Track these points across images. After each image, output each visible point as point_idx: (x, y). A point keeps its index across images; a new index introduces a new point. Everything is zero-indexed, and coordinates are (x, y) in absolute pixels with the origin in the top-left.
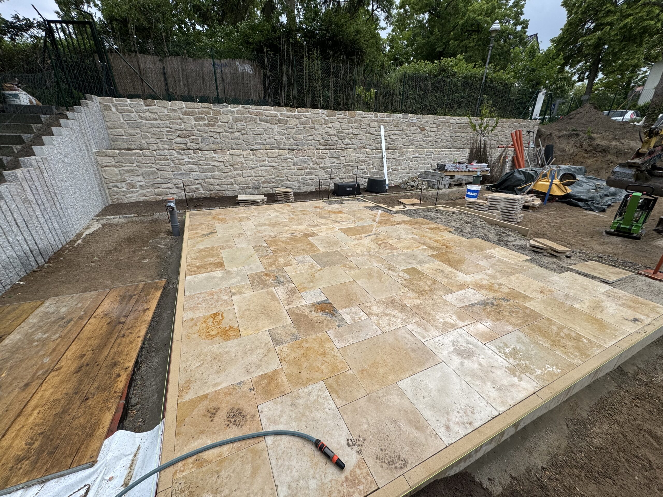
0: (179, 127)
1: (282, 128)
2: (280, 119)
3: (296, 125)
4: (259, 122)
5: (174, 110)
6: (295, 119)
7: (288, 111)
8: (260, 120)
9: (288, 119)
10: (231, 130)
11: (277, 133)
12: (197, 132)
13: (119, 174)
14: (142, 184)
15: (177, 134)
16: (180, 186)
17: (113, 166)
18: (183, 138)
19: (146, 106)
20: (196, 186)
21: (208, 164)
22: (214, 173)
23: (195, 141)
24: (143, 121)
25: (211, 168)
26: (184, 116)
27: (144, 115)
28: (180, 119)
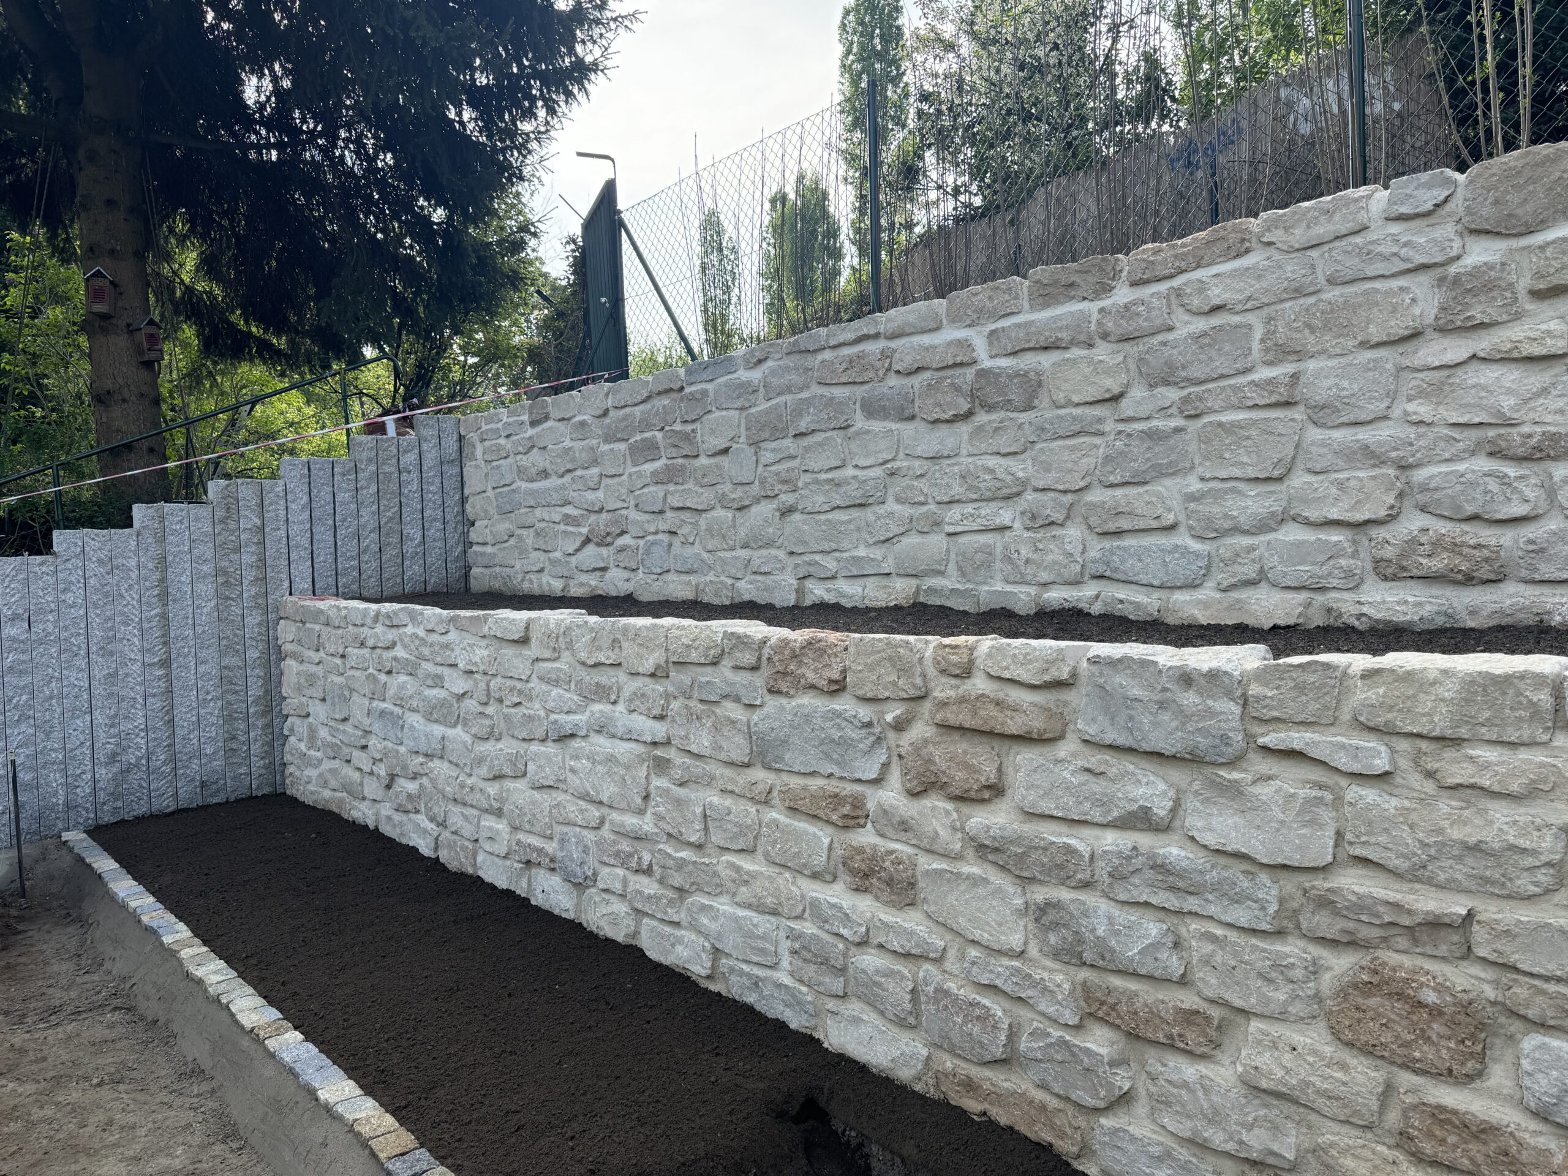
1: (1004, 442)
2: (982, 373)
3: (1116, 398)
4: (860, 422)
6: (1102, 352)
7: (1045, 296)
8: (871, 410)
9: (1046, 360)
10: (739, 493)
11: (957, 490)
12: (633, 515)
13: (299, 689)
14: (323, 733)
15: (584, 530)
16: (382, 770)
17: (294, 656)
18: (598, 545)
19: (533, 424)
20: (412, 787)
21: (438, 681)
22: (450, 732)
23: (626, 560)
24: (524, 485)
25: (443, 703)
26: (605, 448)
27: (524, 461)
28: (595, 462)
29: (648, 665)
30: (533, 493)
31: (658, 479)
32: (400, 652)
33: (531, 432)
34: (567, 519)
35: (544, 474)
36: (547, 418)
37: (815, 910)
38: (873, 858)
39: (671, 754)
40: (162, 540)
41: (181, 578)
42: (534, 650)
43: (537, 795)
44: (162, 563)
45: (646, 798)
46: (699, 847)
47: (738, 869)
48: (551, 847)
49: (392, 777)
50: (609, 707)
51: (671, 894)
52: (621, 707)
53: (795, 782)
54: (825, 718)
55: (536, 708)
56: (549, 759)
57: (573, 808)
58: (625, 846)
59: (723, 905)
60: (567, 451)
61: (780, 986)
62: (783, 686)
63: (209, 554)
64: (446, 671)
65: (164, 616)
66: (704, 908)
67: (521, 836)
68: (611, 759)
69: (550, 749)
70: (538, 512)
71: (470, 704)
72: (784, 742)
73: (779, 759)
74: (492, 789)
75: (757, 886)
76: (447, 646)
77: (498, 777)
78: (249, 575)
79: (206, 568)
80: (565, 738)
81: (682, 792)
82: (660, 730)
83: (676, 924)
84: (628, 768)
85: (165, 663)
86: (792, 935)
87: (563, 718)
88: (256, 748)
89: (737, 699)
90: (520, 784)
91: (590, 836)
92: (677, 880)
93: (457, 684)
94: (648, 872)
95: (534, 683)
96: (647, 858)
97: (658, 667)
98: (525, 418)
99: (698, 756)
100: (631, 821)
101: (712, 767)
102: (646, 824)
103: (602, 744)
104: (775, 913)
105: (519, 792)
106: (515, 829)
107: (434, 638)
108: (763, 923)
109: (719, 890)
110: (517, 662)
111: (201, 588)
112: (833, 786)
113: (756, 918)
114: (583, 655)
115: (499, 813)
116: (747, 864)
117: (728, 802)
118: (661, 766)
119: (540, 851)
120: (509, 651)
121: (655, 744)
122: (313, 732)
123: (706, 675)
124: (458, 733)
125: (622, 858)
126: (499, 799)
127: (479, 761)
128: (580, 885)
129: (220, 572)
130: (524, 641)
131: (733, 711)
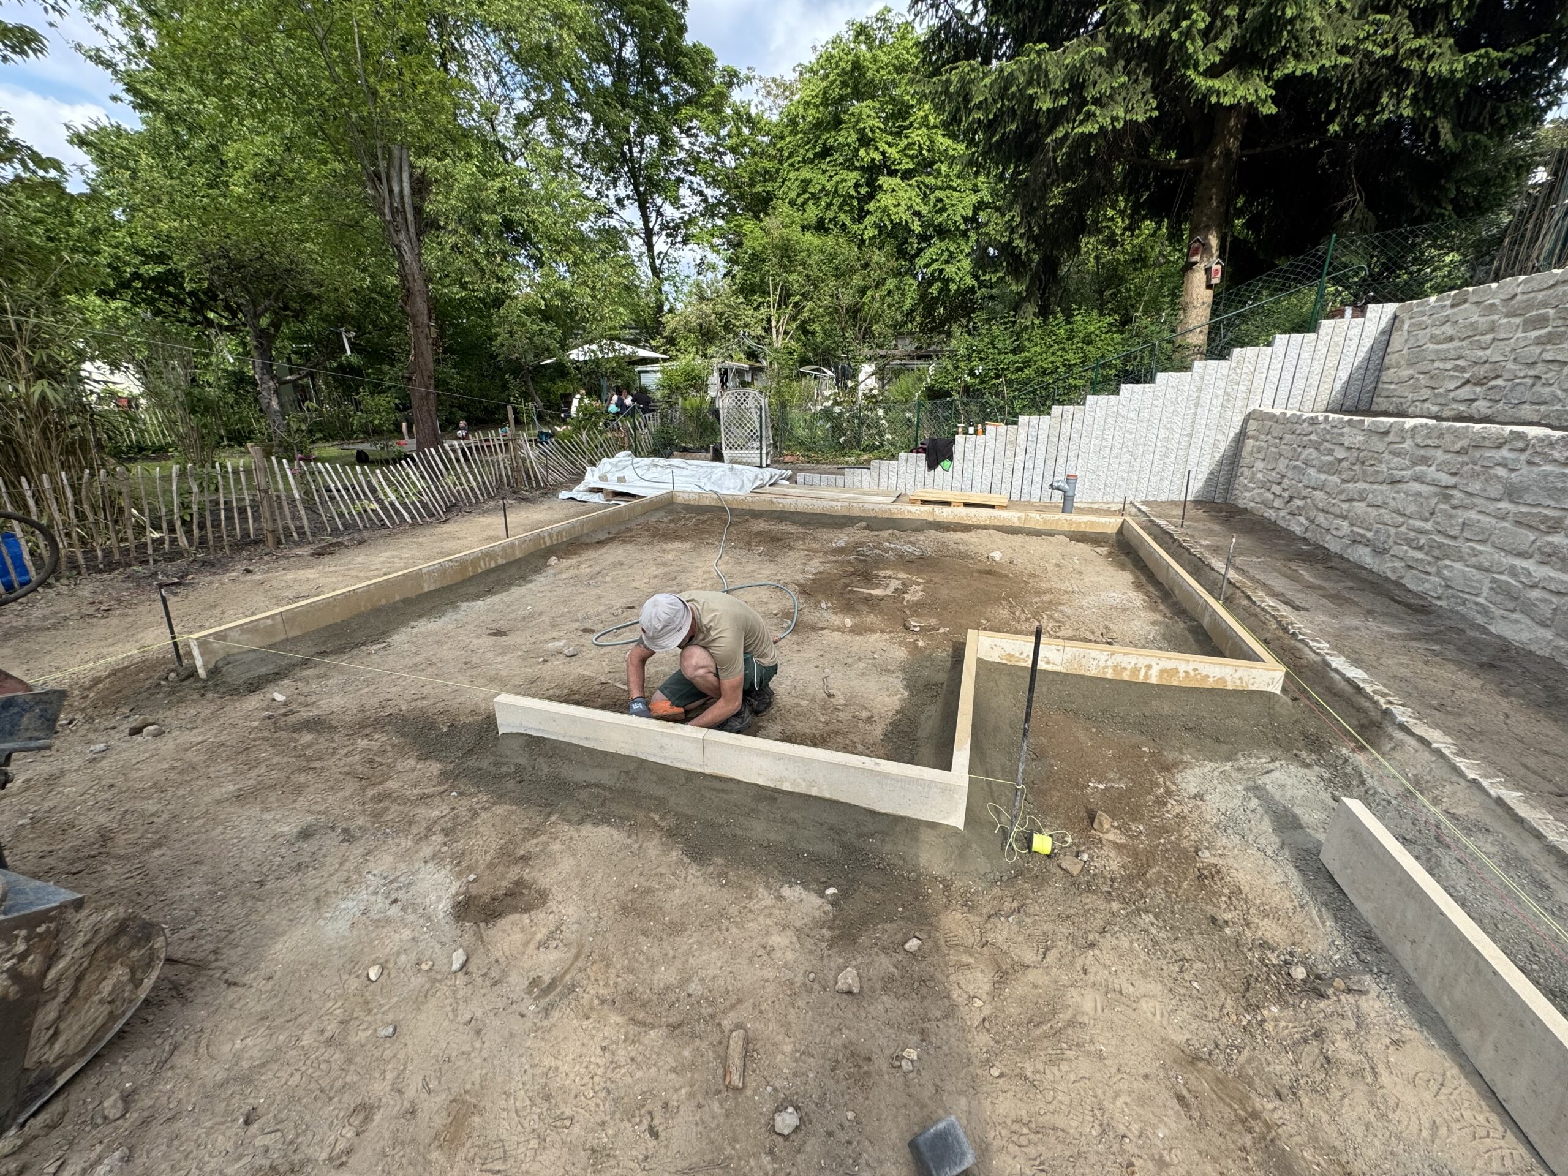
0: (1481, 353)
5: (1493, 305)
12: (1510, 365)
13: (1251, 453)
14: (1260, 476)
15: (1467, 375)
16: (1286, 495)
17: (1253, 437)
18: (1475, 384)
19: (1453, 306)
20: (1300, 503)
21: (1330, 452)
22: (1330, 478)
23: (1493, 395)
24: (1431, 346)
25: (1330, 463)
26: (1504, 321)
27: (1437, 331)
28: (1492, 330)
29: (1457, 447)
30: (1437, 352)
31: (1539, 341)
32: (1313, 437)
33: (1449, 312)
34: (1457, 368)
35: (1451, 339)
36: (1465, 301)
37: (1513, 571)
38: (1556, 546)
39: (1455, 492)
40: (1202, 378)
41: (1206, 398)
42: (1391, 438)
43: (1370, 509)
44: (1200, 389)
45: (1432, 514)
46: (1454, 538)
47: (1473, 549)
48: (1369, 535)
49: (1291, 498)
50: (1424, 468)
51: (1430, 559)
52: (1433, 468)
53: (1524, 509)
54: (1557, 477)
55: (1383, 467)
56: (1382, 492)
57: (1387, 517)
58: (1412, 535)
59: (1459, 565)
60: (1472, 324)
61: (1477, 604)
62: (1537, 460)
63: (1223, 385)
64: (1336, 448)
65: (1195, 414)
66: (1447, 566)
67: (1355, 529)
68: (1419, 494)
69: (1384, 487)
70: (1437, 364)
71: (1345, 464)
72: (1527, 489)
73: (1520, 497)
74: (1345, 506)
75: (1481, 558)
76: (1342, 435)
77: (1351, 500)
78: (1241, 396)
79: (1221, 392)
80: (1394, 482)
81: (1454, 511)
82: (1452, 481)
83: (1429, 574)
84: (1427, 498)
85: (1190, 435)
86: (1494, 581)
87: (1396, 472)
88: (1221, 480)
89: (1505, 466)
90: (1363, 504)
91: (1393, 531)
92: (1437, 553)
93: (1340, 454)
94: (1420, 548)
95: (1386, 456)
96: (1422, 541)
97: (1462, 448)
98: (1448, 303)
99: (1471, 494)
100: (1419, 524)
101: (1478, 501)
102: (1428, 526)
103: (1416, 487)
104: (1487, 570)
105: (1360, 507)
106: (1352, 525)
107: (1335, 430)
108: (1477, 575)
109: (1461, 559)
110: (1379, 445)
111: (1214, 401)
112: (1547, 512)
113: (1475, 572)
114: (1419, 441)
115: (1345, 517)
116: (1479, 547)
117: (1481, 517)
118: (1447, 498)
119: (1363, 536)
120: (1375, 438)
121: (1446, 487)
122: (1253, 475)
123: (1489, 453)
124: (1335, 479)
125: (1409, 542)
126: (1349, 511)
127: (1342, 492)
128: (1380, 551)
129: (1226, 393)
130: (1387, 433)
131: (1501, 472)
